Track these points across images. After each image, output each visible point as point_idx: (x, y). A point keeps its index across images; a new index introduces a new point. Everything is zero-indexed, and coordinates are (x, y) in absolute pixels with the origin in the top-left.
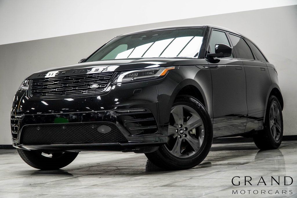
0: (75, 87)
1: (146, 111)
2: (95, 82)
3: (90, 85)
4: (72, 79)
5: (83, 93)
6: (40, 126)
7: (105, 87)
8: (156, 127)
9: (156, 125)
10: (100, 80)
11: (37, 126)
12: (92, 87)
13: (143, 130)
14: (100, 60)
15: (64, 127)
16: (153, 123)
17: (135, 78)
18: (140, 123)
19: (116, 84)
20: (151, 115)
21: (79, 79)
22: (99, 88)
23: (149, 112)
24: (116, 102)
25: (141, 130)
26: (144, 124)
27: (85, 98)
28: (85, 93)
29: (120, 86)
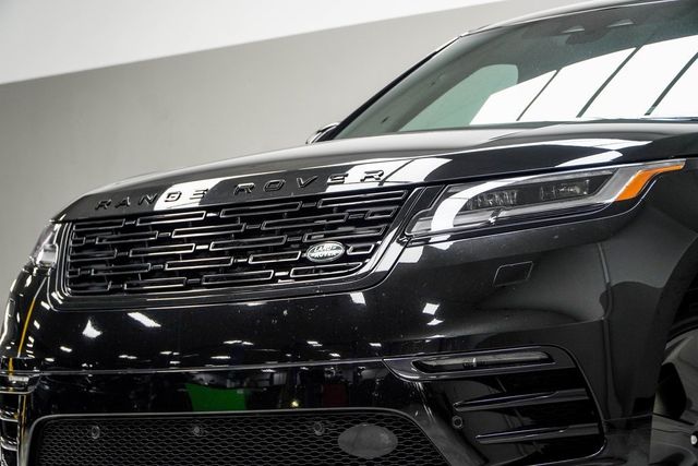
0: (244, 253)
1: (550, 359)
2: (330, 233)
3: (305, 247)
4: (233, 220)
5: (275, 279)
6: (101, 422)
7: (369, 256)
8: (596, 432)
9: (596, 419)
10: (349, 223)
11: (89, 422)
12: (316, 254)
13: (539, 441)
14: (395, 129)
15: (196, 430)
16: (584, 412)
17: (503, 214)
18: (525, 411)
19: (426, 242)
20: (572, 378)
21: (259, 220)
22: (345, 258)
23: (562, 362)
24: (430, 317)
25: (529, 442)
26: (541, 417)
27: (284, 305)
28: (286, 280)
29: (445, 246)
